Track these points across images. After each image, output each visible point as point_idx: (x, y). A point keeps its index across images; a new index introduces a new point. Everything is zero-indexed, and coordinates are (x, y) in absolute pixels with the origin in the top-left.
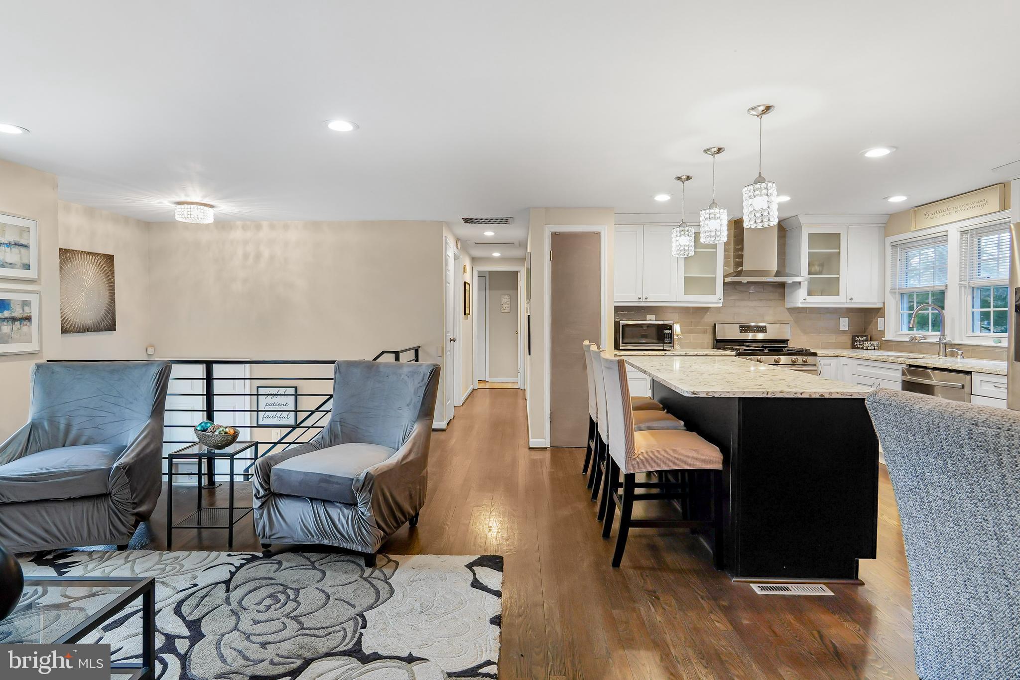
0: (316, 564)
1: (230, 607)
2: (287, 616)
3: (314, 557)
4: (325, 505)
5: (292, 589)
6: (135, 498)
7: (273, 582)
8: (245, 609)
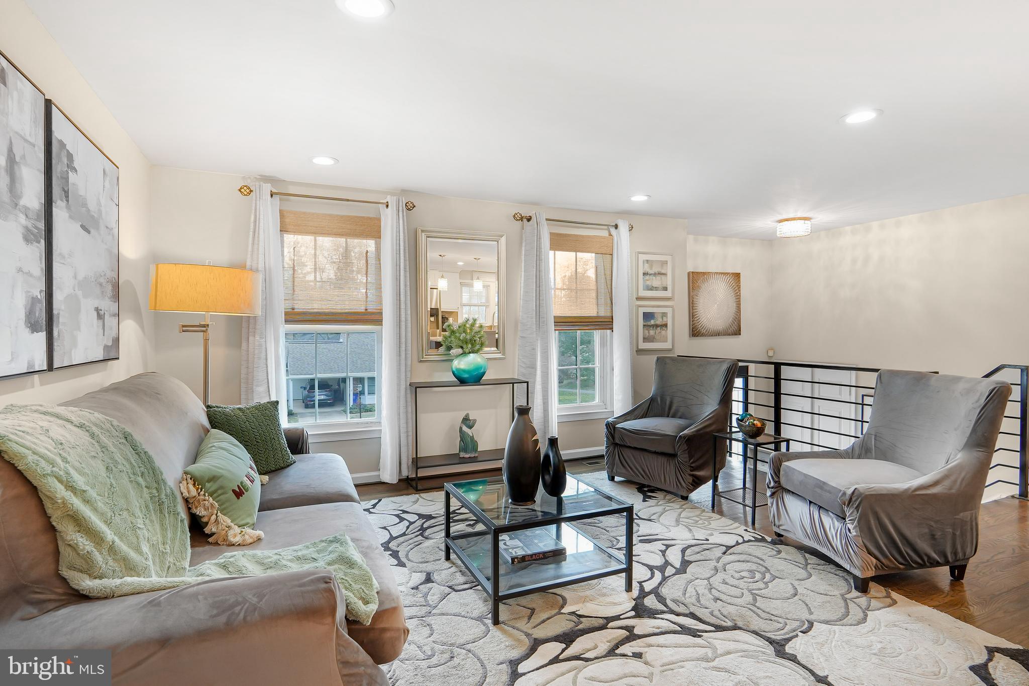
0: (809, 566)
1: (716, 564)
2: (750, 591)
3: (813, 560)
4: (820, 511)
5: (771, 574)
6: (692, 463)
7: (761, 562)
8: (725, 570)
